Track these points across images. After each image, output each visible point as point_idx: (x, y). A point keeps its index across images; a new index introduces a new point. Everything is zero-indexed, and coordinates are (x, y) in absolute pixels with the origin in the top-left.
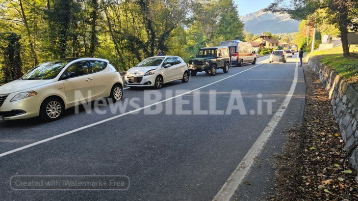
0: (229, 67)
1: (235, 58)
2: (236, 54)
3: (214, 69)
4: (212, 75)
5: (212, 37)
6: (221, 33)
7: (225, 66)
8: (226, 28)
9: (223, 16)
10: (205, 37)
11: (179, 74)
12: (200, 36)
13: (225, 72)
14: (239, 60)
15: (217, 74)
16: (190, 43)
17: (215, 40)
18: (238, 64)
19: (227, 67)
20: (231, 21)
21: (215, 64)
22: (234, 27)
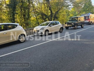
0: (84, 25)
1: (88, 21)
2: (89, 19)
3: (76, 26)
4: (75, 29)
5: (80, 12)
6: (84, 11)
7: (82, 25)
8: (86, 9)
9: (85, 4)
10: (77, 13)
11: (58, 29)
12: (75, 13)
13: (82, 27)
14: (90, 22)
15: (78, 28)
16: (71, 15)
17: (81, 14)
18: (89, 24)
19: (83, 25)
20: (89, 6)
21: (77, 24)
22: (90, 8)
